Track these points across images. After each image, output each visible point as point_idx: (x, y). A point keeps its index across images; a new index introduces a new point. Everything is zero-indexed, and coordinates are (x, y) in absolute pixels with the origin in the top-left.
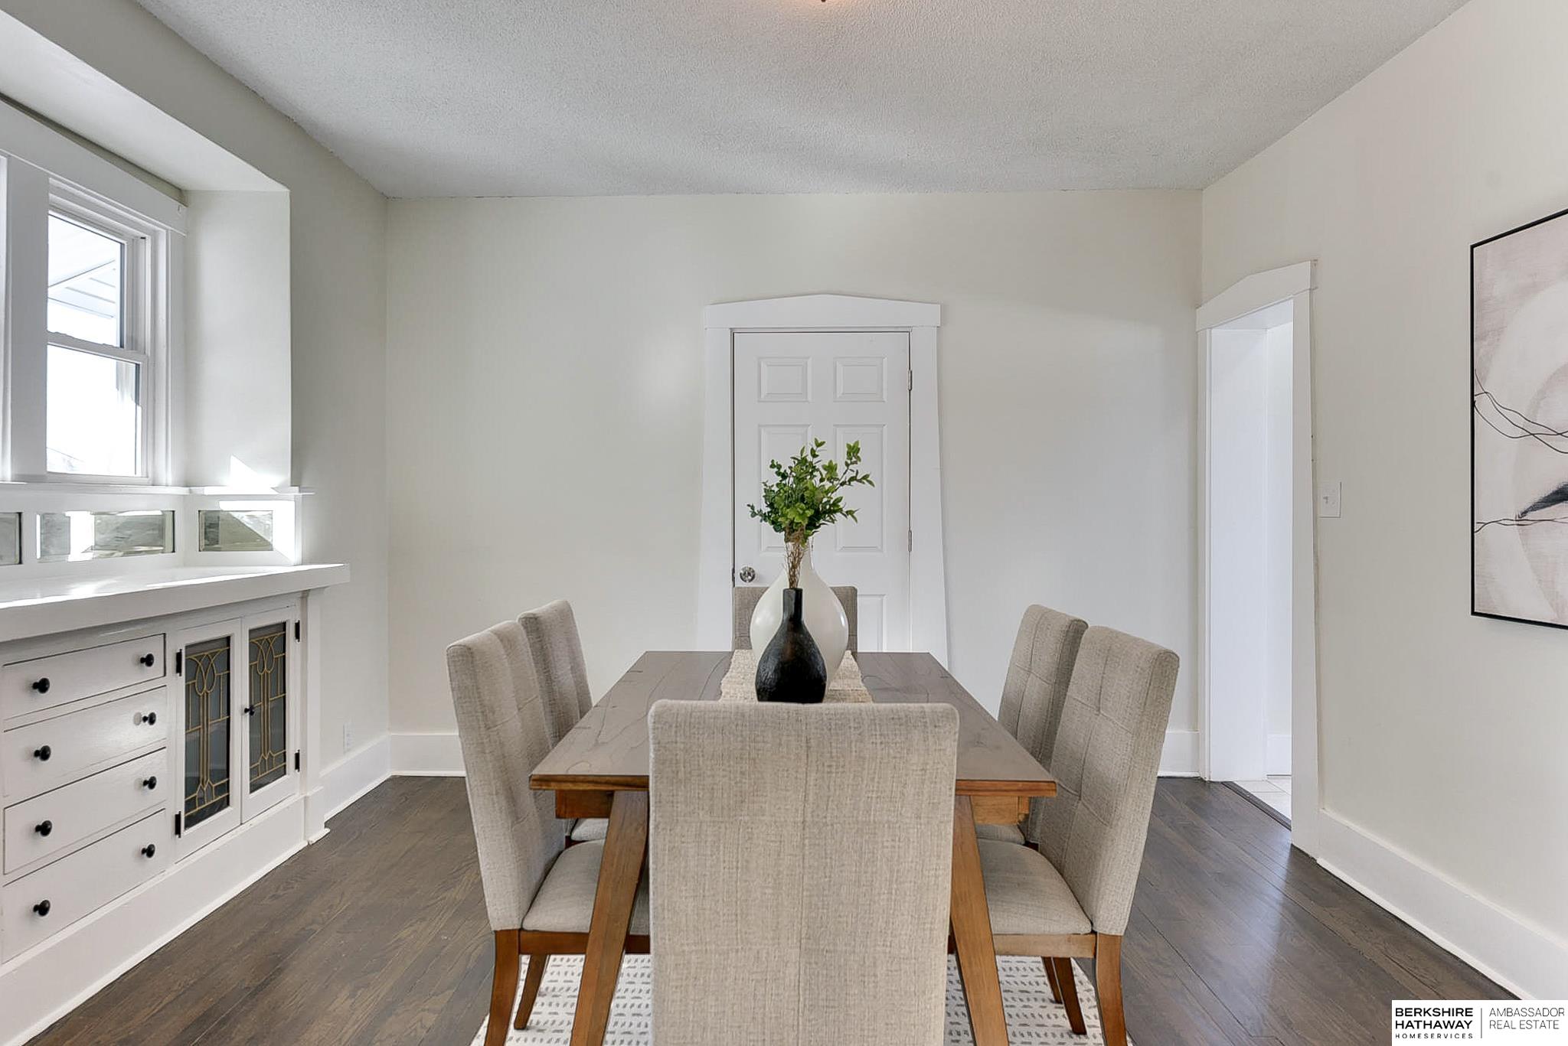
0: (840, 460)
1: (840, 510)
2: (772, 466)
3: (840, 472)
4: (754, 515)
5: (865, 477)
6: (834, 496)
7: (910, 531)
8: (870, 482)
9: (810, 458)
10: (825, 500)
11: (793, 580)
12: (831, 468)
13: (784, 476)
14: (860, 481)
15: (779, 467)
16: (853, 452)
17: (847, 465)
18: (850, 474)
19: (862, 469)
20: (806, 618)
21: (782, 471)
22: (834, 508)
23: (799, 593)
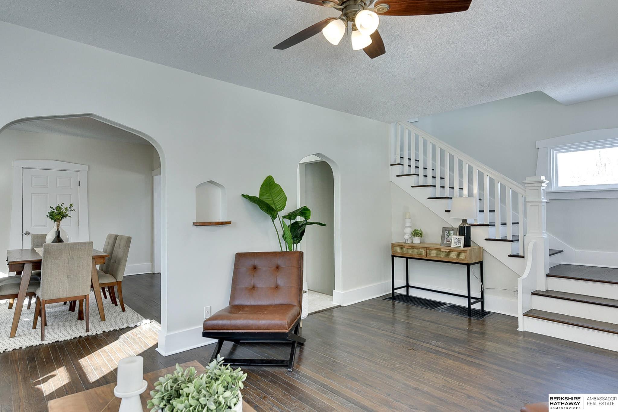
0: (68, 207)
1: (68, 216)
2: (51, 207)
3: (68, 209)
4: (47, 217)
5: (74, 210)
6: (67, 213)
7: (79, 221)
8: (75, 211)
9: (60, 206)
10: (64, 214)
11: (58, 229)
12: (66, 208)
13: (54, 209)
14: (73, 210)
15: (52, 207)
16: (71, 205)
17: (70, 208)
18: (70, 209)
19: (73, 208)
20: (60, 236)
21: (53, 208)
22: (67, 215)
23: (59, 231)
